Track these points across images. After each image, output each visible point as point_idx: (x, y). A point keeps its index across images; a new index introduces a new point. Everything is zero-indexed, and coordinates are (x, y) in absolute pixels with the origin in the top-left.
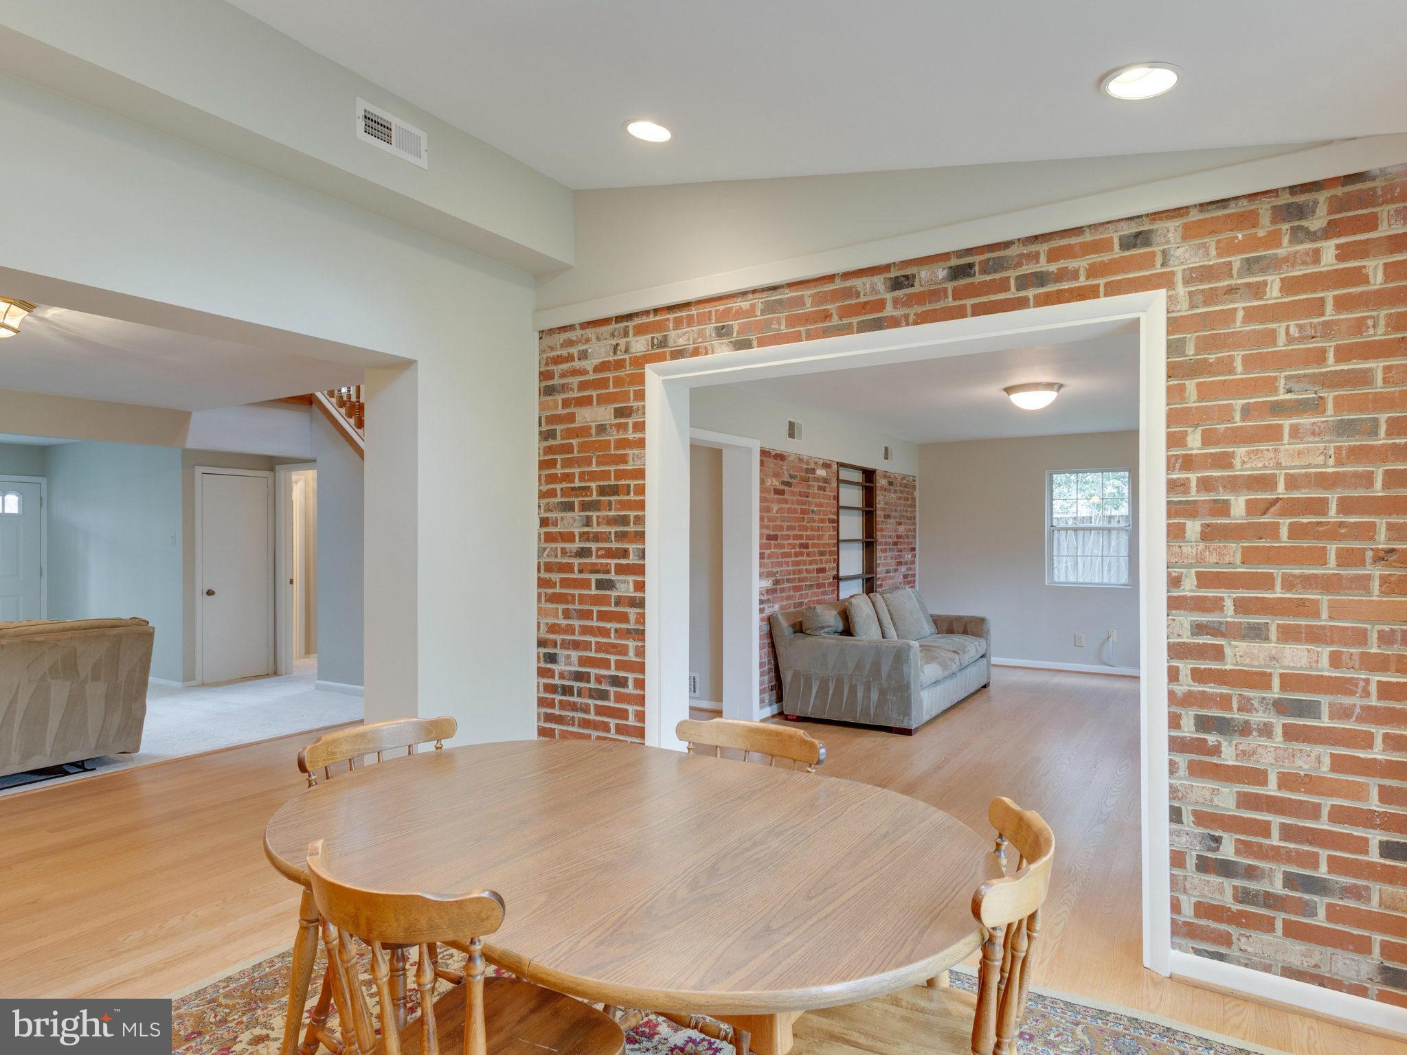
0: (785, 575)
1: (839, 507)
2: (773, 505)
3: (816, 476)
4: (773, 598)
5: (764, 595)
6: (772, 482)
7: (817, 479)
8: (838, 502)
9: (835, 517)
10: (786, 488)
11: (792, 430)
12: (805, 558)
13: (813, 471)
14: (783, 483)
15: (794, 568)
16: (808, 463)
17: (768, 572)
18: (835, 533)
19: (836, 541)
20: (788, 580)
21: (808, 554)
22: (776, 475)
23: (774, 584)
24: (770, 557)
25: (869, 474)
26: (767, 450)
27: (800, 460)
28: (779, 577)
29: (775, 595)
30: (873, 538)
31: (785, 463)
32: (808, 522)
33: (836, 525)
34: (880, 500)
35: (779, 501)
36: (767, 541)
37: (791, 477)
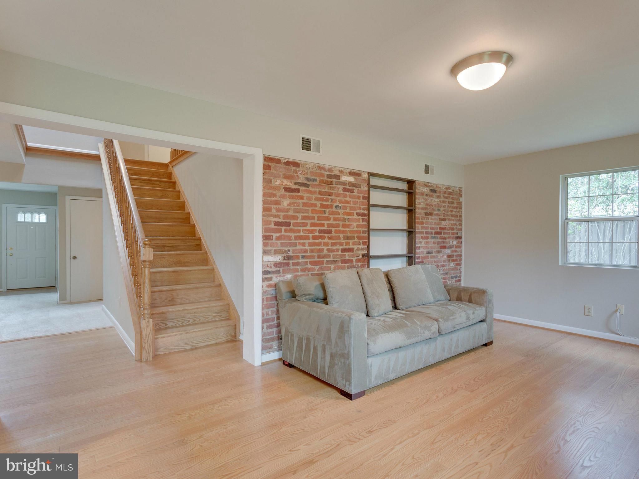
0: (300, 253)
1: (369, 205)
2: (282, 200)
3: (340, 181)
4: (283, 270)
5: (271, 267)
6: (282, 182)
7: (344, 184)
8: (368, 201)
9: (366, 212)
10: (301, 188)
11: (306, 144)
12: (326, 240)
13: (338, 177)
14: (296, 183)
15: (312, 248)
16: (330, 170)
17: (275, 250)
18: (367, 224)
19: (367, 229)
20: (303, 257)
21: (330, 238)
22: (287, 177)
23: (284, 259)
24: (278, 238)
25: (411, 183)
26: (277, 158)
27: (320, 168)
28: (291, 254)
29: (287, 267)
30: (413, 229)
31: (300, 170)
32: (329, 214)
33: (367, 217)
34: (420, 202)
35: (291, 197)
36: (276, 227)
37: (308, 179)
